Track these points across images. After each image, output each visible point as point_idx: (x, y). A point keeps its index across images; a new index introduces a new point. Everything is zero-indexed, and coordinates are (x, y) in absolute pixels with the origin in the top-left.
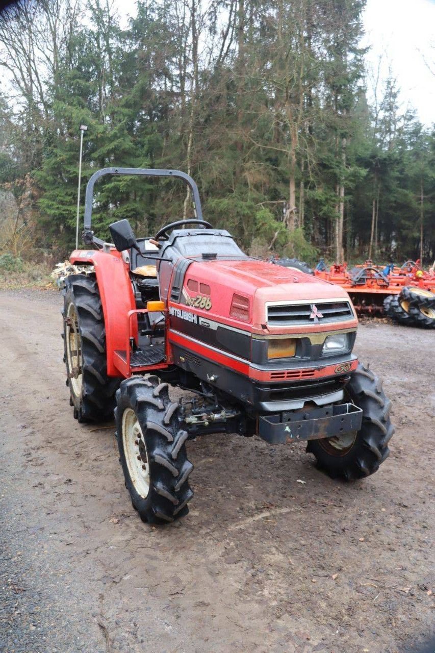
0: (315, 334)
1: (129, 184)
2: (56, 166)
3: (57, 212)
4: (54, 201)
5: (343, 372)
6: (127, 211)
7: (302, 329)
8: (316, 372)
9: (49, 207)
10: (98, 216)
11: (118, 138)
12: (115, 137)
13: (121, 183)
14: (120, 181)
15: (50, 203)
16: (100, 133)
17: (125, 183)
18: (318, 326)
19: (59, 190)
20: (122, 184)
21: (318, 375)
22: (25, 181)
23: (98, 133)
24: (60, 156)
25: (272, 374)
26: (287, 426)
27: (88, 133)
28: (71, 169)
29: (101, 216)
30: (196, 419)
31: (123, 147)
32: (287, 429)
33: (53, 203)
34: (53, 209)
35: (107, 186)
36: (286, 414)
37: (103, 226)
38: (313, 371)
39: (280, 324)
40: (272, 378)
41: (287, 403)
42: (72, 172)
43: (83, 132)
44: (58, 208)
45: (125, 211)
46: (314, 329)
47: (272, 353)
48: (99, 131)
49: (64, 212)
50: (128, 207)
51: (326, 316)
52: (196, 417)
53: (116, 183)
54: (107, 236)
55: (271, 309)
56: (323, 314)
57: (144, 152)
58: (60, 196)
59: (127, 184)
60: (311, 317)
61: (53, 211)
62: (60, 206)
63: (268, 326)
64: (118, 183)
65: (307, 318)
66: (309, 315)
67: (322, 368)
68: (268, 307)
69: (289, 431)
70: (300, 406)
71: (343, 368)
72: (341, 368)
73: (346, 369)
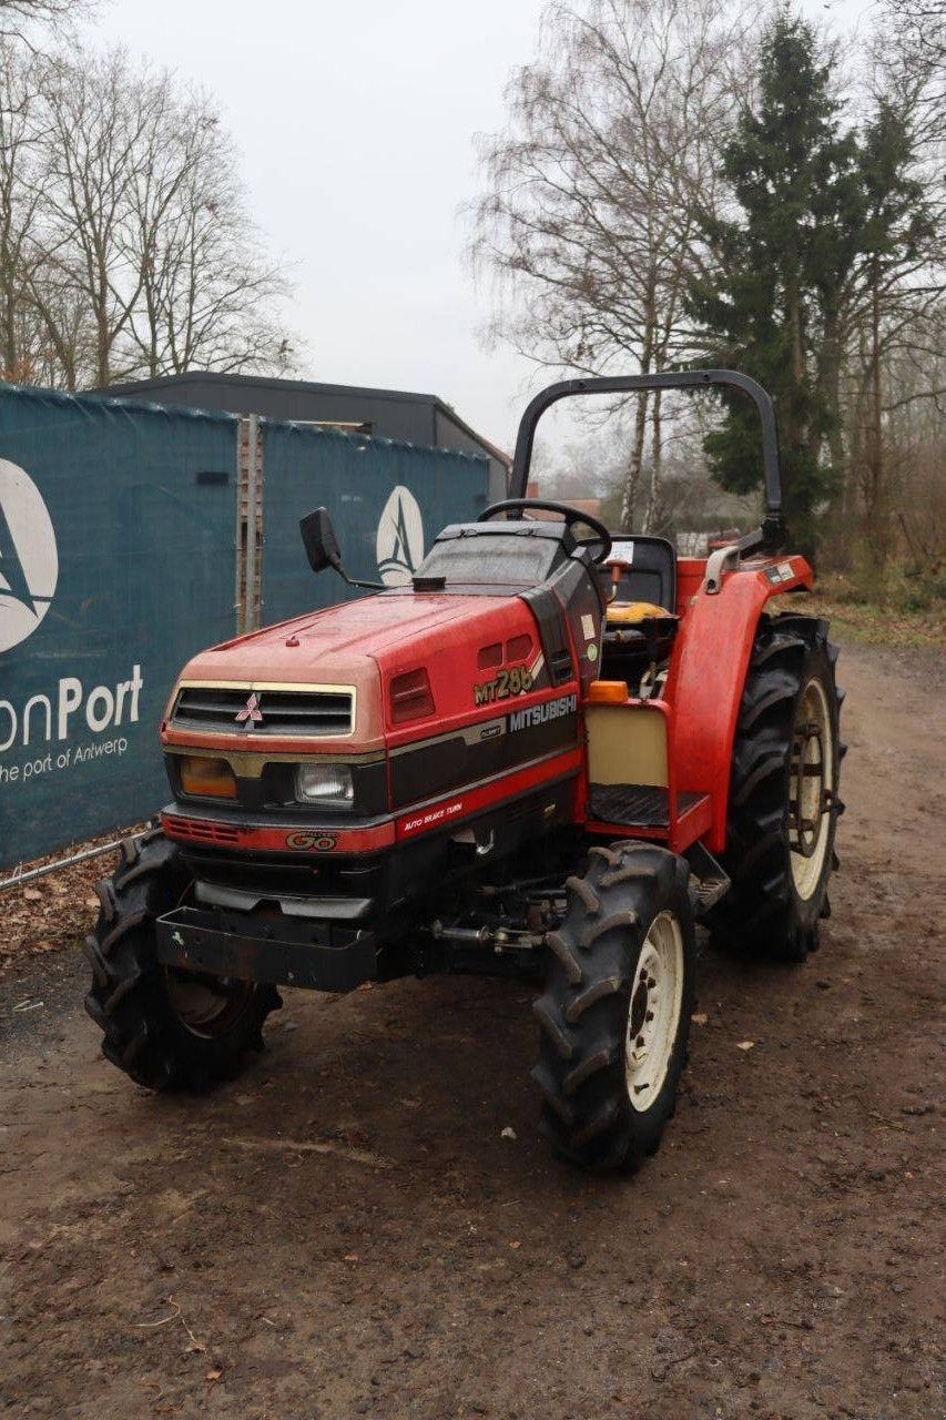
0: (239, 754)
5: (313, 852)
8: (240, 835)
18: (246, 738)
21: (242, 843)
25: (171, 822)
32: (177, 936)
38: (234, 832)
39: (188, 725)
46: (240, 743)
47: (191, 783)
51: (269, 720)
56: (265, 716)
60: (241, 718)
63: (169, 727)
66: (236, 714)
67: (252, 830)
68: (182, 689)
69: (181, 942)
70: (248, 903)
71: (310, 841)
72: (303, 839)
73: (320, 844)
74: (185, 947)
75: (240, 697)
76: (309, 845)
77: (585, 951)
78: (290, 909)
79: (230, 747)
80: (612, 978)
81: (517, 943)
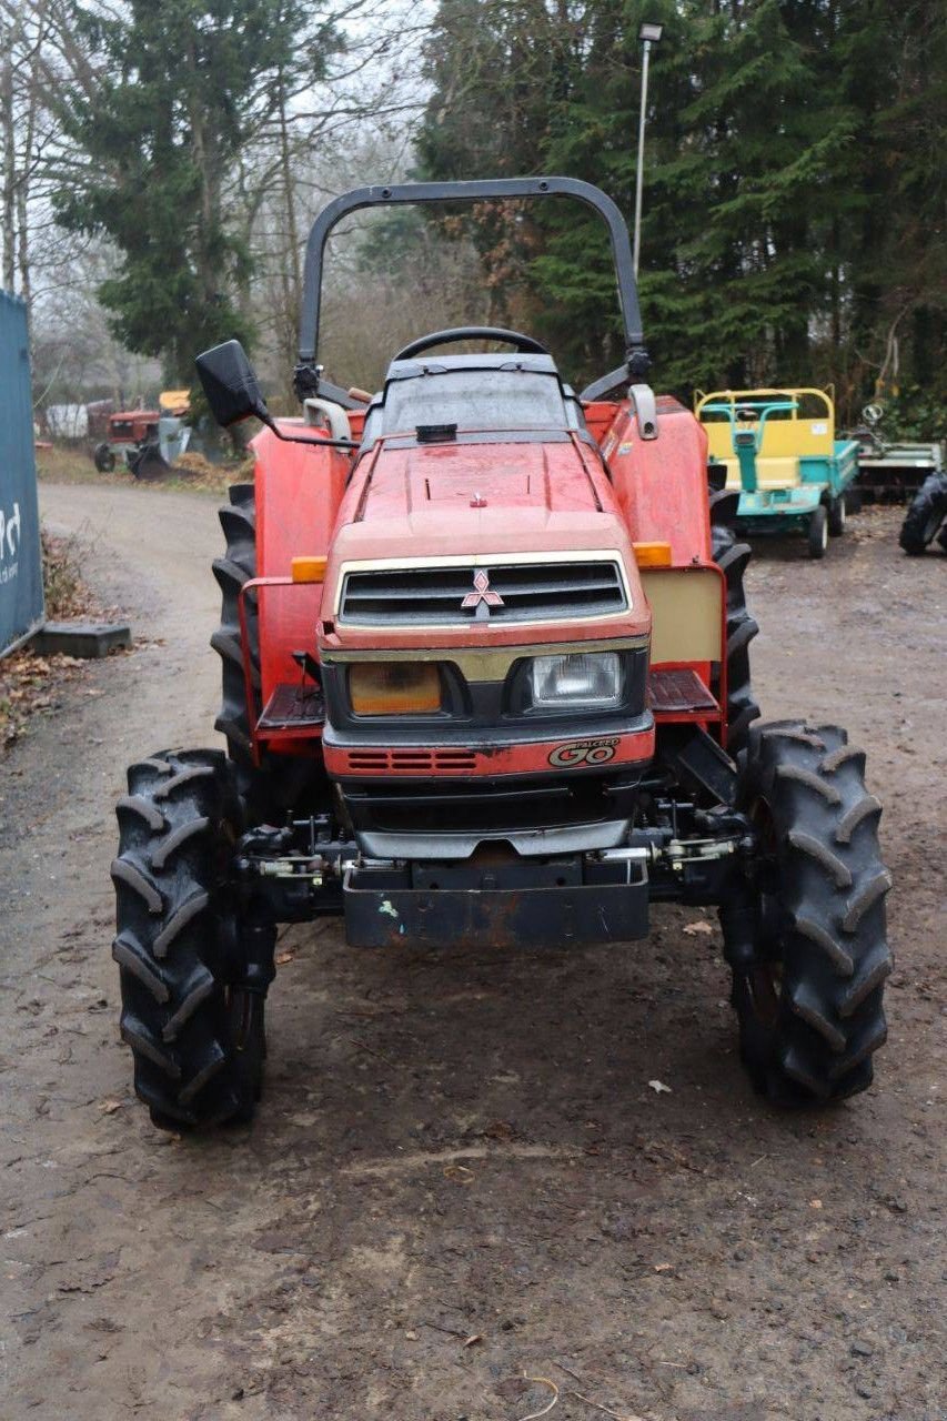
0: (472, 651)
1: (788, 195)
2: (577, 158)
3: (579, 292)
4: (574, 260)
5: (583, 766)
6: (783, 281)
7: (432, 637)
8: (480, 758)
9: (561, 279)
10: (699, 299)
11: (758, 52)
12: (748, 50)
13: (763, 196)
14: (761, 189)
15: (563, 268)
16: (702, 42)
17: (779, 193)
18: (481, 630)
19: (586, 227)
20: (768, 197)
21: (484, 768)
22: (499, 208)
23: (697, 45)
24: (588, 125)
25: (353, 756)
26: (386, 899)
27: (668, 46)
28: (620, 163)
29: (707, 301)
30: (290, 867)
31: (773, 82)
32: (387, 907)
33: (570, 267)
34: (570, 285)
35: (724, 208)
36: (421, 870)
37: (712, 331)
38: (471, 755)
39: (373, 620)
40: (354, 765)
41: (427, 840)
42: (621, 171)
43: (647, 45)
44: (584, 283)
45: (779, 282)
46: (469, 637)
47: (367, 700)
48: (700, 38)
49: (602, 294)
50: (787, 269)
51: (512, 603)
52: (291, 863)
53: (749, 196)
54: (722, 360)
55: (356, 581)
56: (503, 598)
57: (841, 90)
58: (591, 247)
59: (783, 197)
60: (467, 603)
61: (570, 293)
62: (591, 275)
63: (338, 626)
64: (757, 196)
65: (453, 606)
66: (461, 599)
67: (500, 750)
68: (347, 574)
69: (394, 913)
70: (464, 850)
71: (582, 754)
72: (573, 752)
73: (594, 756)
74: (402, 919)
75: (463, 577)
76: (580, 757)
77: (841, 847)
78: (527, 846)
79: (457, 643)
80: (883, 873)
81: (699, 855)
